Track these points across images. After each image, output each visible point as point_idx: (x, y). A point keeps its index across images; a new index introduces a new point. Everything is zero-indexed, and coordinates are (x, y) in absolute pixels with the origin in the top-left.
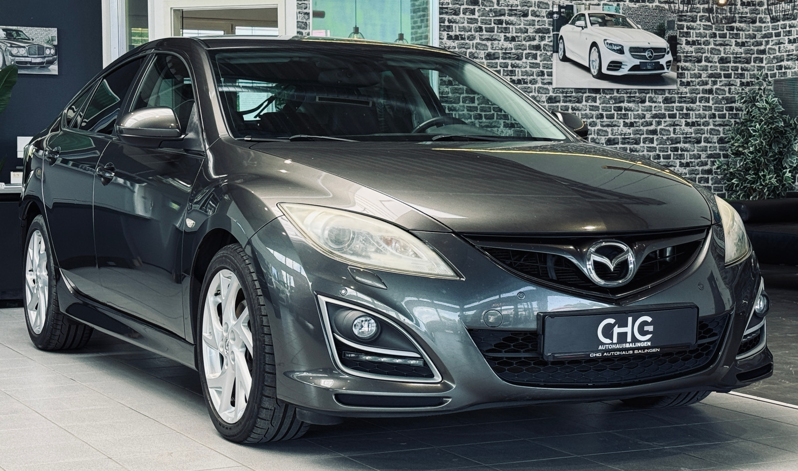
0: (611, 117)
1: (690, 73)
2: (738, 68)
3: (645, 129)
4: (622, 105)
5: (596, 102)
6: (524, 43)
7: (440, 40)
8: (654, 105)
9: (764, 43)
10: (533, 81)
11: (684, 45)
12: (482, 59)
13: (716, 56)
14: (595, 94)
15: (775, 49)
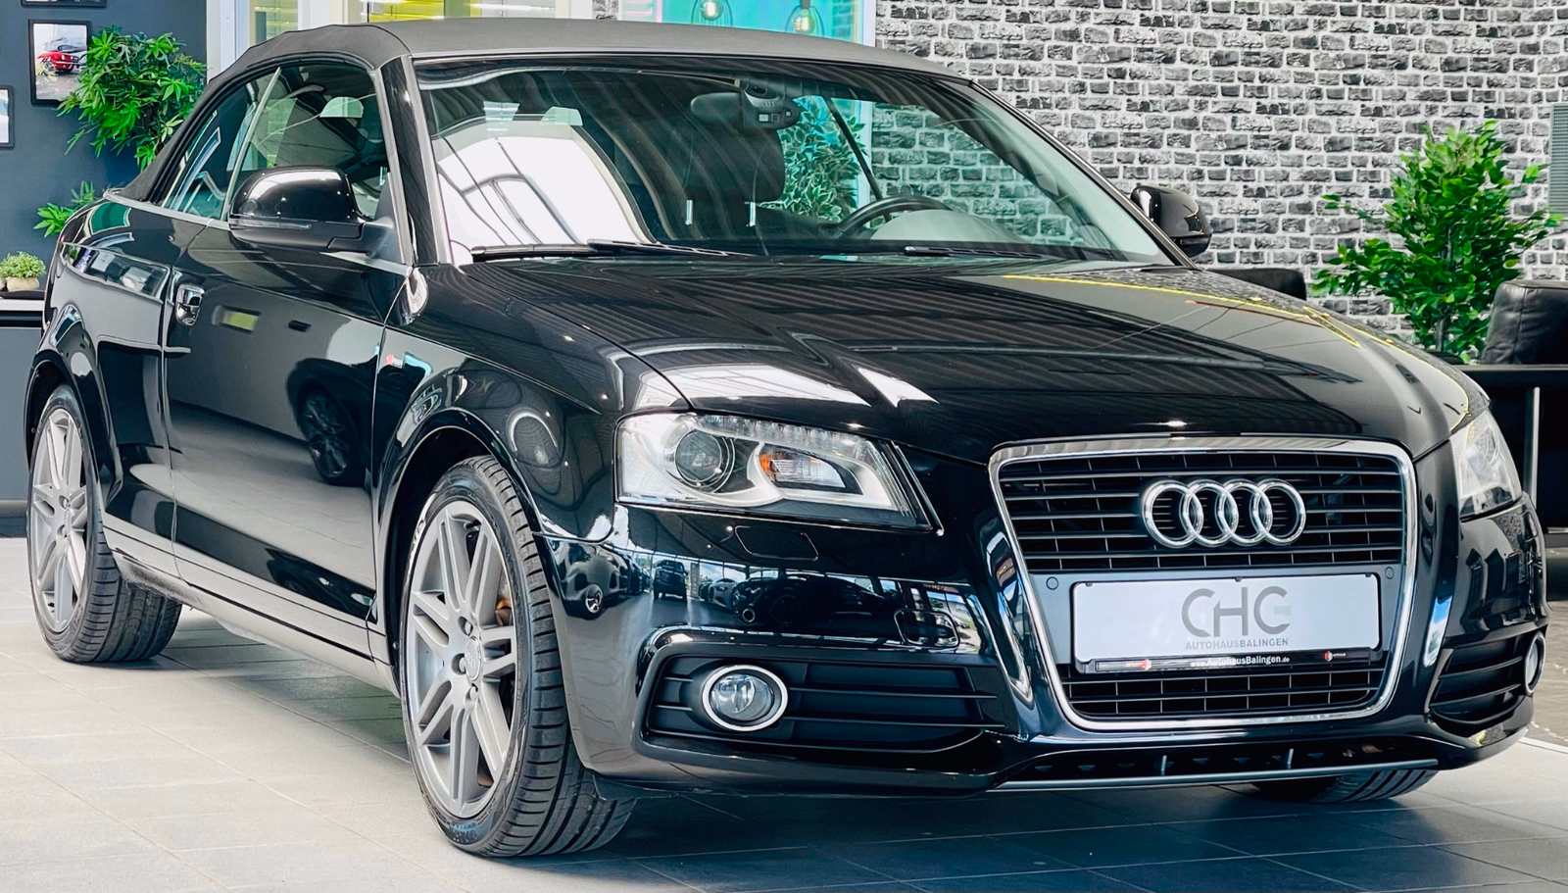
0: (1220, 177)
1: (1383, 91)
2: (1482, 81)
3: (1288, 201)
4: (1241, 152)
5: (1188, 147)
6: (1046, 25)
7: (879, 18)
8: (1306, 153)
9: (1536, 30)
10: (1063, 102)
11: (1371, 33)
12: (962, 56)
13: (1439, 56)
14: (1188, 129)
15: (1556, 44)
